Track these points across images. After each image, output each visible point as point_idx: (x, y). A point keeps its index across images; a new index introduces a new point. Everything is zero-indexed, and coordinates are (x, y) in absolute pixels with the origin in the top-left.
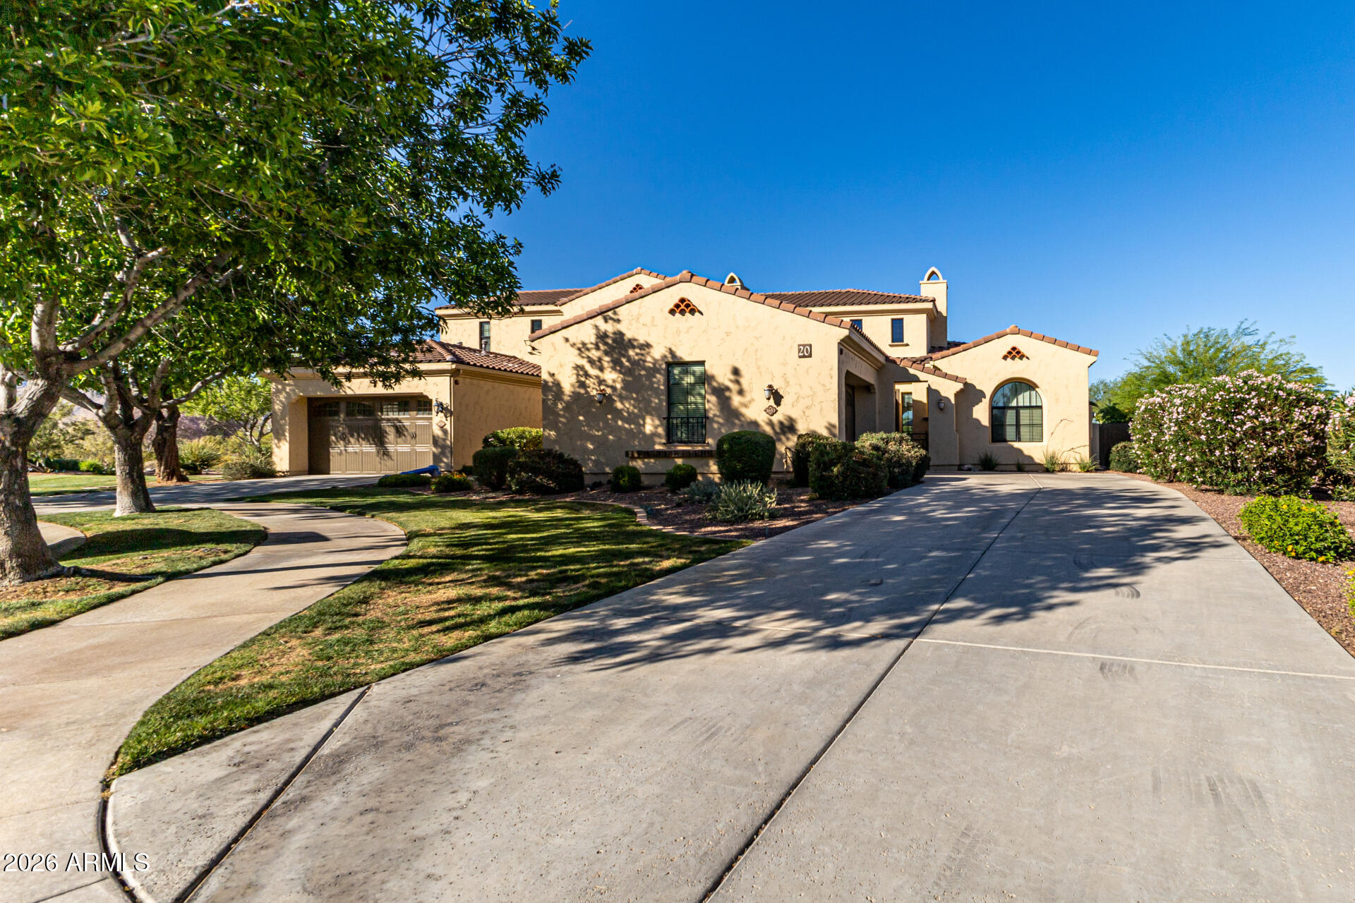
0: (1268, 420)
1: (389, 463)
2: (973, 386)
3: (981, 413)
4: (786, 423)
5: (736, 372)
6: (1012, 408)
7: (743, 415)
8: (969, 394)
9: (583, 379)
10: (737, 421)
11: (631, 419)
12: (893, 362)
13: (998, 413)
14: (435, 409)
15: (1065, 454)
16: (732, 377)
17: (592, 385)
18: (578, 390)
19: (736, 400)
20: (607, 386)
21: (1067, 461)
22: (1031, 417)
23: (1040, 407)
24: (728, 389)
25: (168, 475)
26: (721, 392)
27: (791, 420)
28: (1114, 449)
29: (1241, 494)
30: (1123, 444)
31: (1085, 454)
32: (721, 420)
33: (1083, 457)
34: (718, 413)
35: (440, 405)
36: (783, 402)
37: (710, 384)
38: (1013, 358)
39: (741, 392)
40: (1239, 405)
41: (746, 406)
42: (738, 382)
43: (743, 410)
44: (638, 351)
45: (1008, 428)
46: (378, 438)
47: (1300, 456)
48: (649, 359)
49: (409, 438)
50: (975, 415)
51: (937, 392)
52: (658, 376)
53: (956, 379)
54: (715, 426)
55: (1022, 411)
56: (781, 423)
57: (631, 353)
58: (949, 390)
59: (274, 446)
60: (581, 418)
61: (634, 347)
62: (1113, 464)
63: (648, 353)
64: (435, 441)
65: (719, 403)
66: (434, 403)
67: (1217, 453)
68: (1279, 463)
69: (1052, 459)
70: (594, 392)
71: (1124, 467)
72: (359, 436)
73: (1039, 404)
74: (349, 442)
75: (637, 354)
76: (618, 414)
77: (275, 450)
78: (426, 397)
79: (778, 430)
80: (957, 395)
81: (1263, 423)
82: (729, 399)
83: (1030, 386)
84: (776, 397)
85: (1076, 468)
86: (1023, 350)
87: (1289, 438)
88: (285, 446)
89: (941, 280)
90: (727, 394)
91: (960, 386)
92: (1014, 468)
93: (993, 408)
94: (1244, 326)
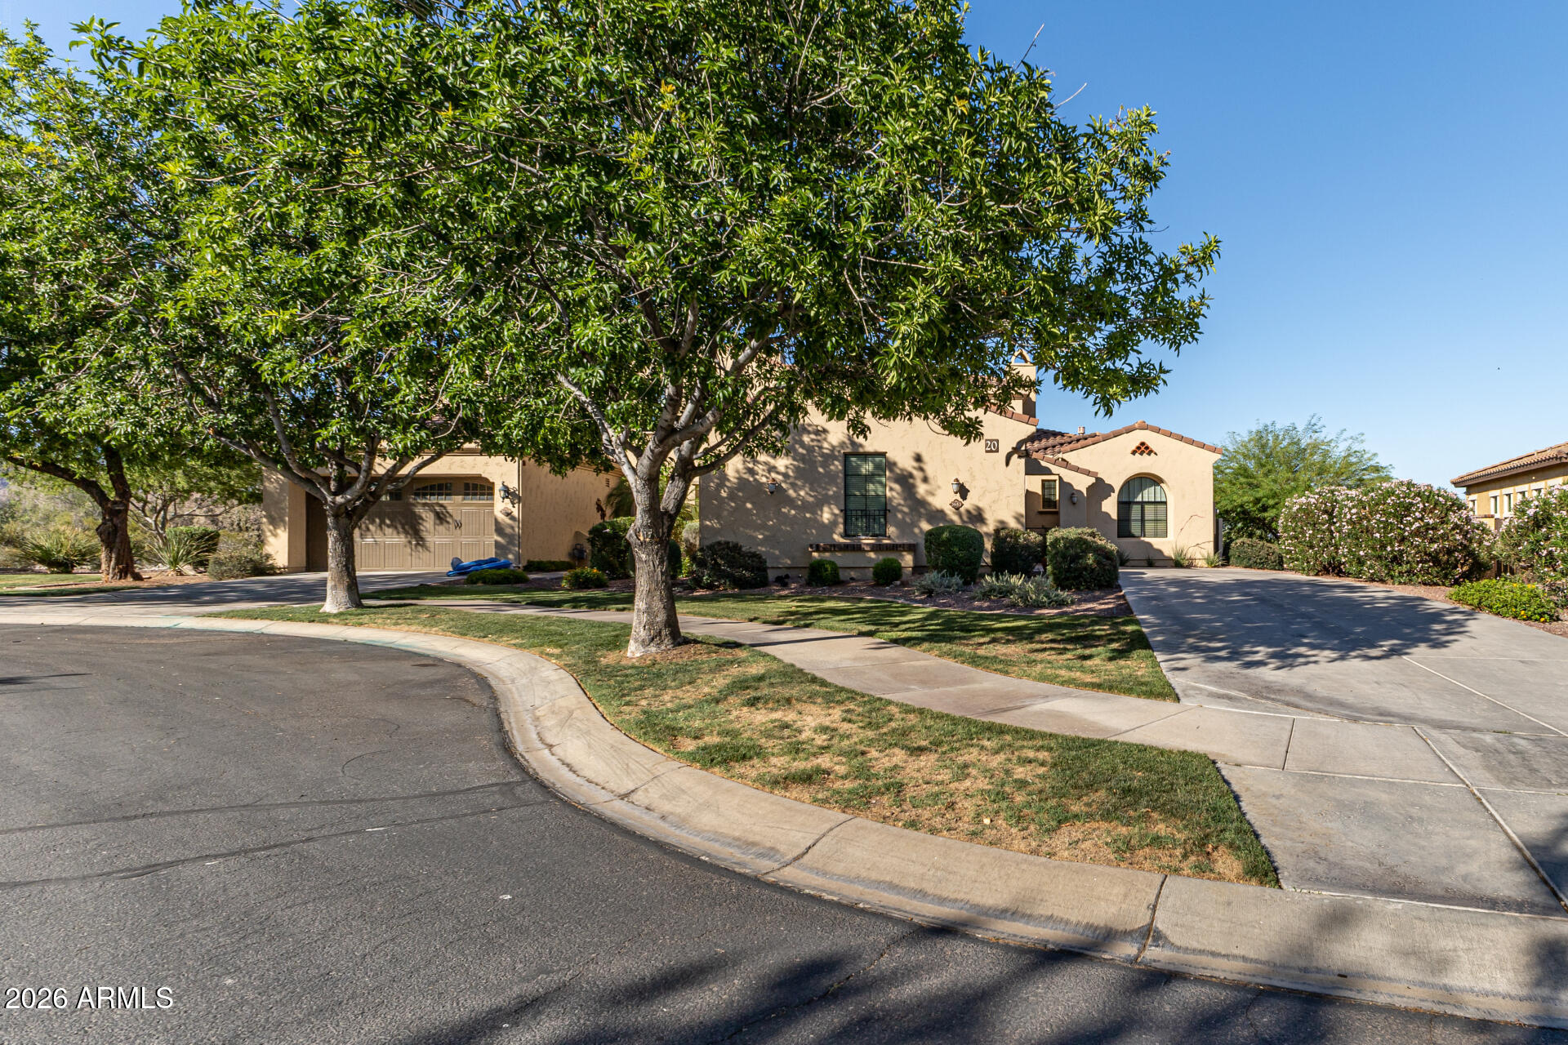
0: (1431, 521)
1: (424, 555)
2: (1103, 481)
3: (1110, 506)
4: (974, 513)
5: (918, 458)
6: (1138, 503)
7: (929, 504)
8: (1100, 488)
9: (751, 465)
10: (922, 510)
11: (805, 506)
13: (1124, 506)
14: (498, 494)
15: (1192, 550)
16: (915, 464)
17: (760, 472)
18: (746, 476)
19: (922, 489)
20: (778, 473)
21: (1194, 558)
22: (1156, 513)
23: (1165, 503)
24: (911, 476)
25: (121, 571)
26: (905, 480)
27: (979, 509)
29: (1405, 583)
31: (1209, 549)
32: (906, 510)
33: (1209, 553)
34: (902, 502)
35: (506, 490)
36: (969, 496)
37: (891, 471)
38: (1141, 454)
39: (925, 480)
40: (1408, 509)
41: (933, 494)
42: (921, 469)
43: (930, 499)
44: (813, 436)
45: (1133, 523)
46: (411, 527)
47: (1449, 552)
48: (826, 445)
49: (452, 526)
50: (1104, 509)
51: (1070, 485)
52: (836, 463)
53: (1088, 473)
54: (900, 516)
55: (1147, 507)
56: (968, 512)
57: (806, 439)
58: (1081, 483)
59: (268, 534)
60: (749, 506)
61: (809, 433)
62: (1236, 560)
63: (825, 439)
64: (499, 529)
65: (903, 491)
66: (498, 487)
67: (1389, 549)
68: (1435, 559)
69: (1180, 553)
70: (764, 480)
72: (382, 522)
73: (1164, 500)
74: (368, 529)
75: (812, 440)
76: (791, 502)
77: (271, 539)
78: (486, 480)
79: (965, 519)
80: (1088, 489)
81: (1428, 524)
82: (913, 486)
83: (1156, 481)
84: (963, 491)
85: (1205, 563)
86: (1152, 447)
87: (1444, 537)
88: (283, 535)
90: (911, 481)
91: (1092, 480)
92: (1145, 563)
93: (1120, 503)
94: (1313, 422)
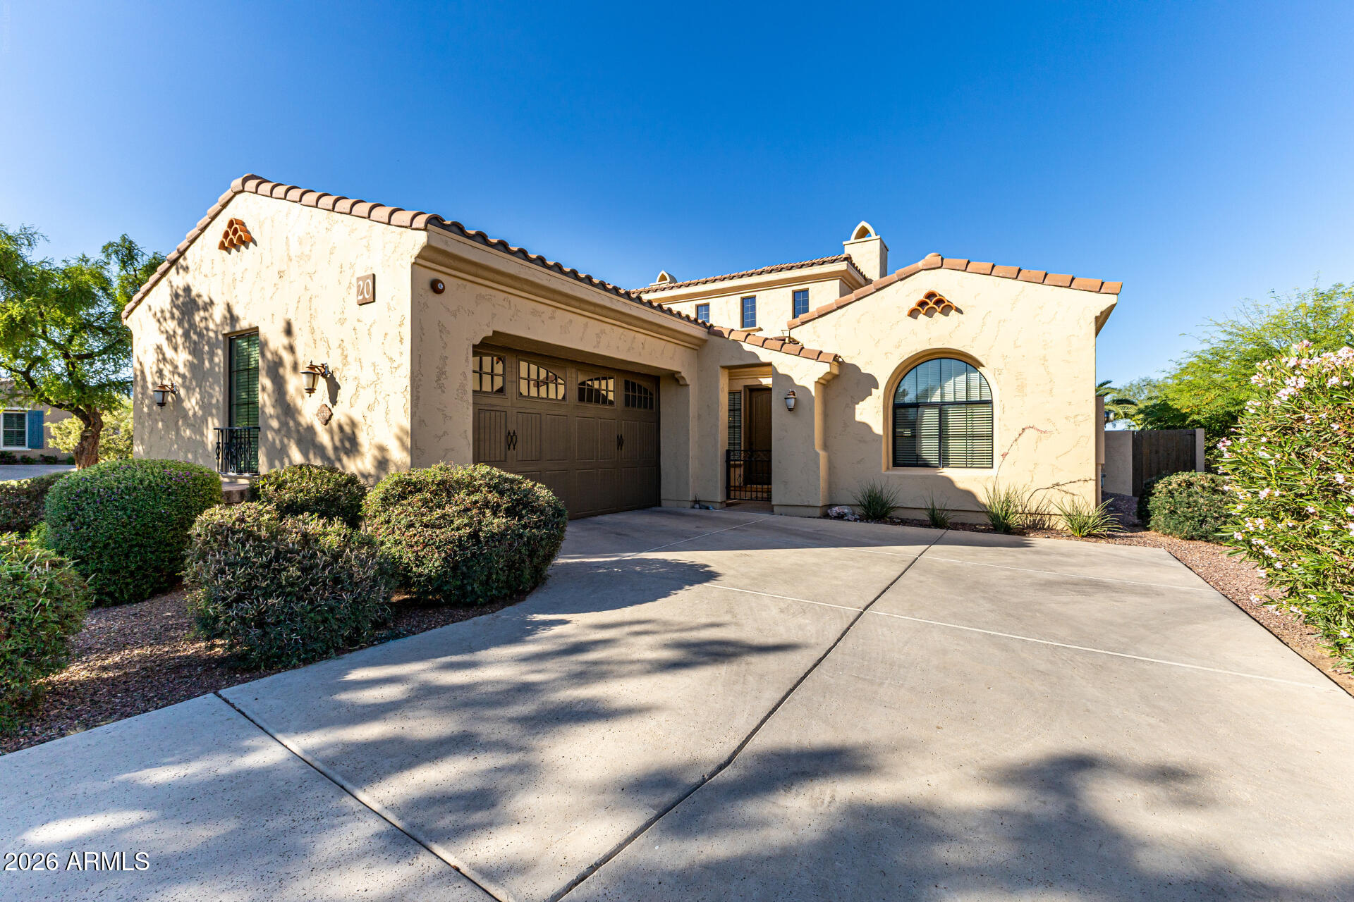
2: (855, 368)
3: (871, 413)
4: (347, 430)
6: (933, 405)
8: (847, 381)
12: (719, 334)
13: (903, 414)
15: (1039, 495)
16: (286, 342)
17: (168, 375)
21: (1043, 509)
22: (970, 423)
23: (989, 403)
27: (352, 424)
28: (1159, 486)
30: (1184, 476)
31: (1086, 499)
33: (1079, 501)
36: (340, 396)
38: (929, 314)
42: (292, 350)
45: (923, 441)
48: (211, 325)
50: (859, 417)
51: (782, 374)
53: (822, 356)
55: (952, 411)
56: (340, 428)
57: (197, 318)
58: (806, 374)
62: (1158, 518)
63: (211, 316)
69: (1012, 503)
71: (1187, 527)
73: (986, 397)
75: (202, 319)
79: (337, 441)
80: (822, 383)
83: (970, 363)
84: (332, 386)
85: (1061, 524)
86: (949, 297)
89: (873, 236)
91: (827, 368)
93: (893, 405)
